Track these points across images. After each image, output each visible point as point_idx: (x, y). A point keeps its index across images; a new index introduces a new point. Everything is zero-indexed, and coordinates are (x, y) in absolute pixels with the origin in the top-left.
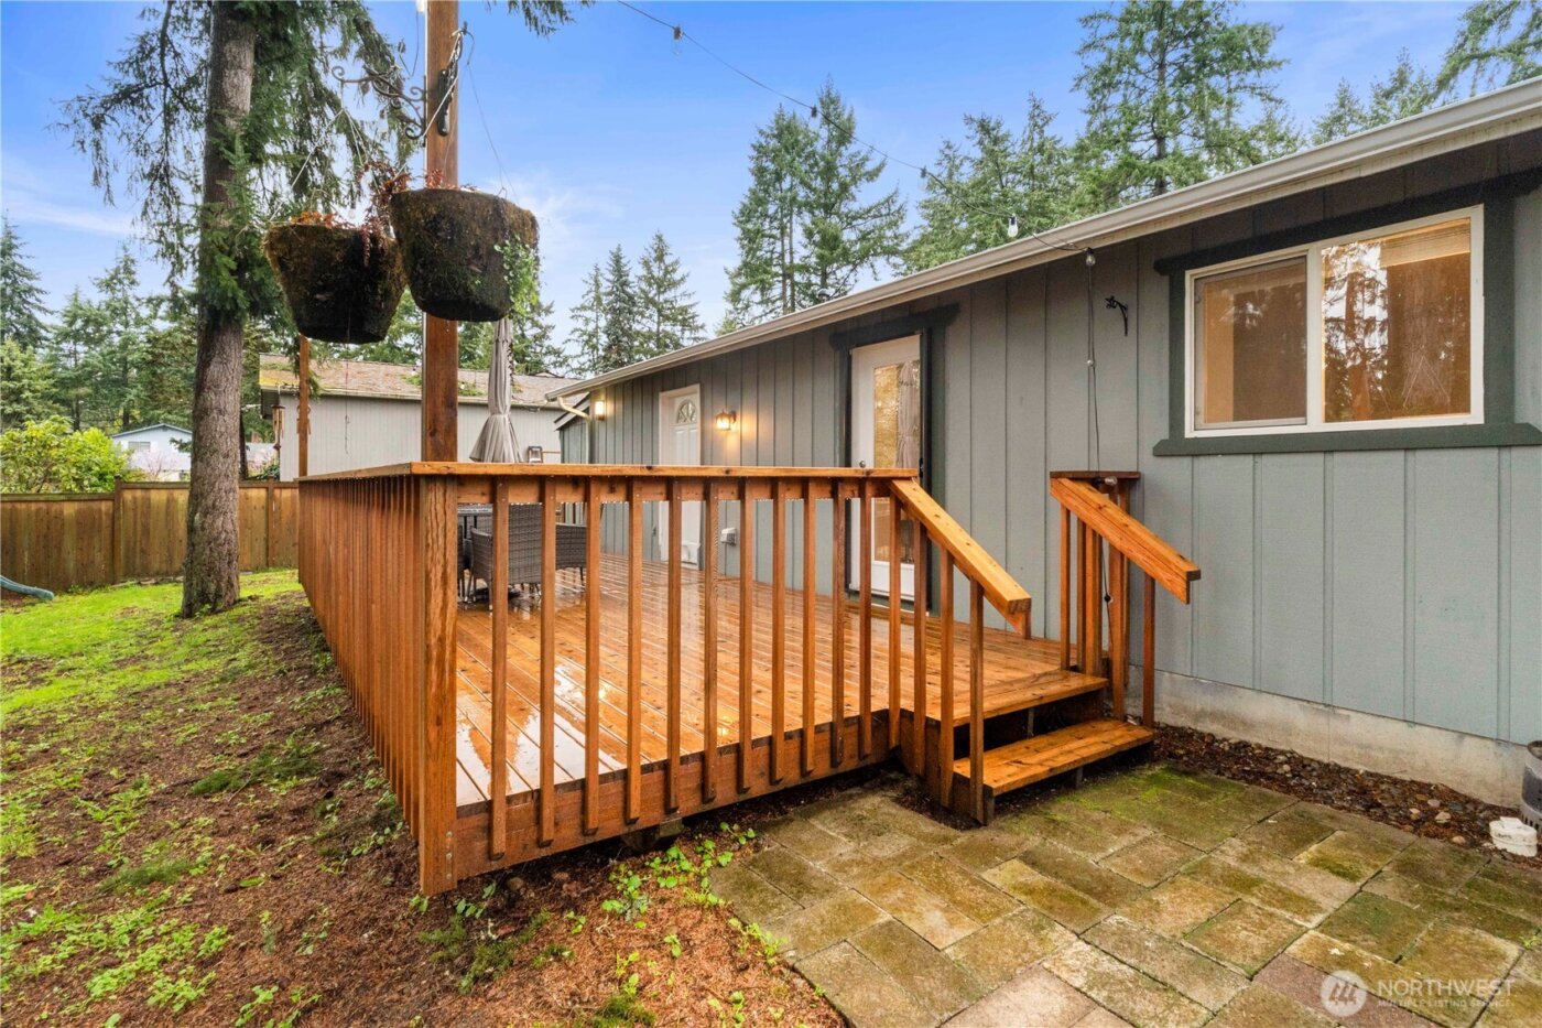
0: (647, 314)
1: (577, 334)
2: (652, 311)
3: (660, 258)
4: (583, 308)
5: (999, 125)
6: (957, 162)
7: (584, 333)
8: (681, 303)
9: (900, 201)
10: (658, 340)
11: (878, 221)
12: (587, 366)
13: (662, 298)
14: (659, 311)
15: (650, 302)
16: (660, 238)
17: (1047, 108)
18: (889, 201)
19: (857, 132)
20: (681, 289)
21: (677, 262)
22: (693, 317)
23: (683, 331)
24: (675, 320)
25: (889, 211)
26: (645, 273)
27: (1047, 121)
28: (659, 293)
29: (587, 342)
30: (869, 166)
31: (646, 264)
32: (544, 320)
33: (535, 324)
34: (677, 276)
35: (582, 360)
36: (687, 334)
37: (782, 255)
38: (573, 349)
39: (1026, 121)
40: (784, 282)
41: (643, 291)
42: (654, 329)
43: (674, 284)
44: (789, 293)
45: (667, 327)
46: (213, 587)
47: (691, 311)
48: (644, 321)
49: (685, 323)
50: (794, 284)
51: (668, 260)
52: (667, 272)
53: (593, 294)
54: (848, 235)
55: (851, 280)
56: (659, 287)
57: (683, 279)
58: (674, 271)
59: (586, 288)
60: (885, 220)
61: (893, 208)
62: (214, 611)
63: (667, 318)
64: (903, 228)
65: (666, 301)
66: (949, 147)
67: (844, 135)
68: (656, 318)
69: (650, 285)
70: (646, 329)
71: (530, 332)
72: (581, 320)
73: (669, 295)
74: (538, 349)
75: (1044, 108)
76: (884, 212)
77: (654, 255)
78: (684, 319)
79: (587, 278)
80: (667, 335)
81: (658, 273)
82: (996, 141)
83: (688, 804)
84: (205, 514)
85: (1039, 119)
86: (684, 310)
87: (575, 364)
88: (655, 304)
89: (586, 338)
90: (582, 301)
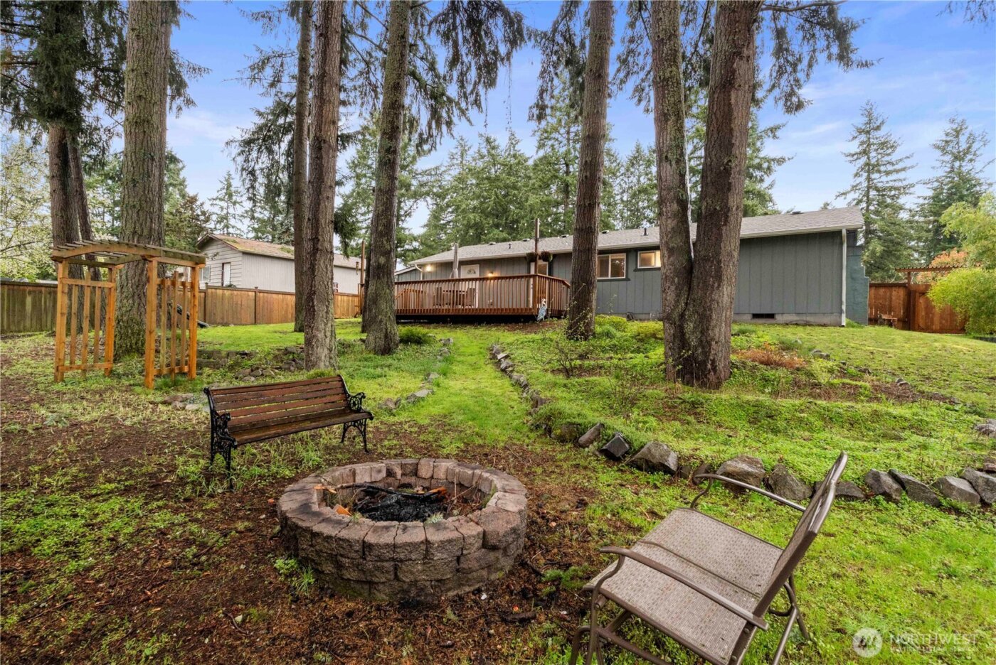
5: (495, 140)
6: (466, 148)
17: (518, 137)
27: (518, 142)
39: (507, 141)
59: (221, 186)
66: (462, 139)
75: (516, 135)
76: (433, 173)
79: (223, 180)
82: (493, 148)
85: (513, 141)
90: (218, 194)
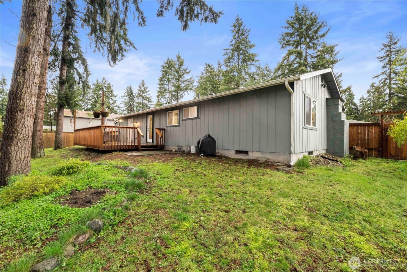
0: (140, 98)
1: (123, 102)
2: (141, 98)
3: (143, 86)
4: (124, 96)
5: (212, 66)
7: (124, 102)
8: (148, 96)
9: (193, 79)
10: (142, 104)
11: (189, 83)
12: (125, 110)
13: (144, 95)
14: (143, 98)
15: (140, 96)
16: (143, 81)
18: (191, 78)
19: (184, 64)
20: (148, 93)
21: (147, 87)
22: (151, 99)
23: (148, 103)
24: (146, 100)
25: (191, 81)
26: (140, 89)
28: (143, 94)
29: (125, 104)
30: (187, 71)
31: (140, 87)
32: (114, 98)
33: (112, 99)
34: (147, 90)
35: (124, 108)
36: (149, 103)
37: (169, 89)
38: (122, 106)
39: (217, 65)
40: (169, 94)
41: (139, 93)
42: (142, 102)
43: (146, 92)
44: (170, 96)
45: (145, 101)
46: (59, 145)
47: (150, 98)
48: (139, 100)
49: (149, 101)
50: (171, 94)
51: (145, 86)
52: (145, 89)
53: (127, 93)
54: (183, 85)
55: (183, 94)
56: (143, 92)
57: (149, 91)
58: (146, 89)
59: (125, 91)
60: (191, 82)
61: (192, 80)
62: (59, 149)
63: (145, 99)
64: (194, 85)
65: (144, 96)
67: (181, 64)
68: (142, 99)
69: (141, 92)
70: (139, 102)
71: (111, 101)
72: (124, 99)
73: (145, 94)
74: (113, 105)
76: (190, 81)
77: (142, 85)
78: (148, 99)
79: (125, 89)
80: (144, 103)
81: (143, 89)
82: (211, 69)
83: (119, 149)
84: (58, 135)
85: (220, 65)
86: (149, 98)
87: (122, 109)
88: (142, 96)
89: (125, 103)
